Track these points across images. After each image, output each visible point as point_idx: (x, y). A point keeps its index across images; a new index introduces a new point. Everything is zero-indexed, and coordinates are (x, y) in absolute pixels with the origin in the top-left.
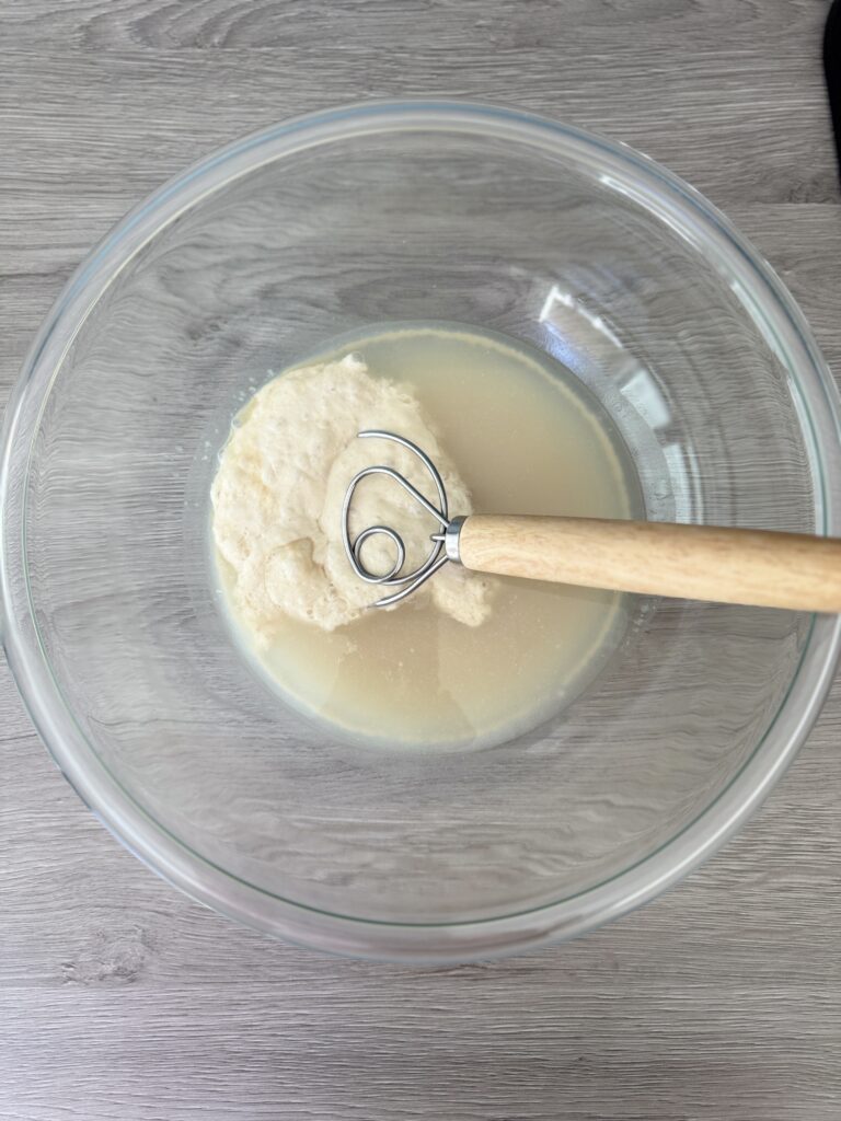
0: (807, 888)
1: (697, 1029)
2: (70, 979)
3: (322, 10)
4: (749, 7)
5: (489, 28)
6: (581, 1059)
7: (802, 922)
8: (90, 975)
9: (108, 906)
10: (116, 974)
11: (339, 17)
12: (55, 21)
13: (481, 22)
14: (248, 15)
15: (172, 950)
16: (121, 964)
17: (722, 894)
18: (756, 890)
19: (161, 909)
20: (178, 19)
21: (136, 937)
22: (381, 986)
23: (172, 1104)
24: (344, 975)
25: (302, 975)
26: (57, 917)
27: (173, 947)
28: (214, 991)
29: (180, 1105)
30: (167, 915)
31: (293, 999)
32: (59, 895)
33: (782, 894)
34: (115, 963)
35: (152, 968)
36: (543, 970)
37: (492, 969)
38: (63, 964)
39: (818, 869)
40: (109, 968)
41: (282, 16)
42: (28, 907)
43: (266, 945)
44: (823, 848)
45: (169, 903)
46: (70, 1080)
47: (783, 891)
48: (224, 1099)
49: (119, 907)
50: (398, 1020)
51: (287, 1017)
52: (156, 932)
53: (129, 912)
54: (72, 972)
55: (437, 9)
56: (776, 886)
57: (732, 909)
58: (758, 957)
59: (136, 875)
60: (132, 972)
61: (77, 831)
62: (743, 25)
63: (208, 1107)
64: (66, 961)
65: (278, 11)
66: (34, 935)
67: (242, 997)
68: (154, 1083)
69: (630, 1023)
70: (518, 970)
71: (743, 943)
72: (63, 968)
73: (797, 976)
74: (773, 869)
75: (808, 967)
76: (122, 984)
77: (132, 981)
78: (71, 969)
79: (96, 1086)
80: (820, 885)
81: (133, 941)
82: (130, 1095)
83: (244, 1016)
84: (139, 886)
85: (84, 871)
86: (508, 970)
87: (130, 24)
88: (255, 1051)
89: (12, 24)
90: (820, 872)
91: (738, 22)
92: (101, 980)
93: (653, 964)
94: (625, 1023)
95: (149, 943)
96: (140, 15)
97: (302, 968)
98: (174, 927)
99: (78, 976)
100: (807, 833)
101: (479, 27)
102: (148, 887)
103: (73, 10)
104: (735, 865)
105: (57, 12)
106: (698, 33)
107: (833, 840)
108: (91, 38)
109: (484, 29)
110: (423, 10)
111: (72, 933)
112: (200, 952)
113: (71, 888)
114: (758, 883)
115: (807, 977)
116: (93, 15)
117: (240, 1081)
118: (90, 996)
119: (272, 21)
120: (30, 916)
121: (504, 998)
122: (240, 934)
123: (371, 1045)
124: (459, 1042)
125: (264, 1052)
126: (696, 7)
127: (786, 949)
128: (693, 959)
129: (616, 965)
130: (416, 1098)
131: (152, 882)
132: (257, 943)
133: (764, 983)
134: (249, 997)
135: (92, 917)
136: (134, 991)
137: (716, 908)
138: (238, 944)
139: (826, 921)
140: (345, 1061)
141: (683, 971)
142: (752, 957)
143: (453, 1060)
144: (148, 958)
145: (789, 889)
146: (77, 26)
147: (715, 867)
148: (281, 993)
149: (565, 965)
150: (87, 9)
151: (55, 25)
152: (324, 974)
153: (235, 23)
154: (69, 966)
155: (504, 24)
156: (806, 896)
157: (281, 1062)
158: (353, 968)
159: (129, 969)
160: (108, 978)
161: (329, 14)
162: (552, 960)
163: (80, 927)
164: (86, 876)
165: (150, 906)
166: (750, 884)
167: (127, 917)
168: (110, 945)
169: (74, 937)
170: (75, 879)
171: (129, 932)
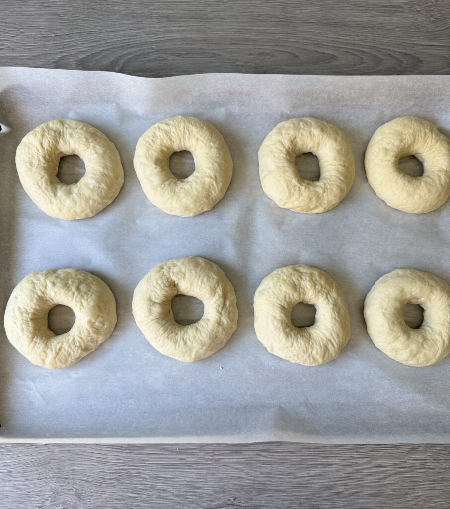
0: (390, 465)
3: (166, 56)
4: (359, 58)
5: (242, 66)
7: (387, 482)
9: (59, 477)
11: (173, 60)
12: (42, 58)
13: (239, 63)
14: (132, 58)
15: (90, 499)
16: (65, 506)
17: (350, 469)
18: (365, 466)
19: (85, 479)
20: (100, 58)
21: (73, 492)
26: (35, 483)
27: (90, 497)
30: (88, 481)
32: (36, 472)
34: (62, 506)
35: (80, 507)
36: (266, 506)
38: (37, 507)
39: (394, 456)
41: (147, 58)
42: (20, 479)
43: (135, 495)
45: (89, 476)
47: (378, 467)
49: (65, 478)
52: (82, 490)
53: (70, 480)
55: (218, 57)
56: (375, 464)
57: (354, 475)
58: (367, 499)
59: (73, 462)
62: (357, 66)
64: (38, 505)
65: (146, 56)
66: (23, 492)
70: (255, 506)
71: (360, 492)
74: (374, 457)
75: (390, 503)
80: (395, 464)
81: (71, 494)
84: (73, 468)
85: (48, 461)
86: (250, 506)
87: (76, 61)
89: (21, 59)
90: (395, 458)
91: (355, 65)
93: (317, 503)
95: (79, 495)
96: (81, 56)
98: (91, 487)
101: (238, 65)
102: (79, 468)
103: (50, 53)
104: (355, 455)
105: (43, 54)
106: (337, 70)
109: (240, 66)
110: (212, 57)
111: (41, 491)
112: (103, 500)
113: (41, 469)
114: (366, 463)
116: (59, 56)
119: (143, 61)
120: (22, 483)
122: (122, 490)
126: (336, 58)
127: (379, 495)
129: (301, 503)
131: (81, 466)
132: (131, 495)
135: (52, 483)
137: (347, 475)
138: (122, 495)
139: (398, 481)
141: (332, 506)
142: (364, 499)
144: (78, 503)
145: (381, 466)
146: (52, 61)
147: (346, 456)
149: (276, 504)
150: (57, 53)
151: (42, 60)
153: (125, 61)
154: (40, 507)
155: (249, 64)
156: (389, 469)
161: (169, 58)
162: (271, 501)
163: (46, 488)
164: (49, 463)
165: (80, 477)
166: (363, 464)
167: (68, 483)
168: (60, 497)
169: (42, 493)
170: (44, 465)
171: (69, 490)
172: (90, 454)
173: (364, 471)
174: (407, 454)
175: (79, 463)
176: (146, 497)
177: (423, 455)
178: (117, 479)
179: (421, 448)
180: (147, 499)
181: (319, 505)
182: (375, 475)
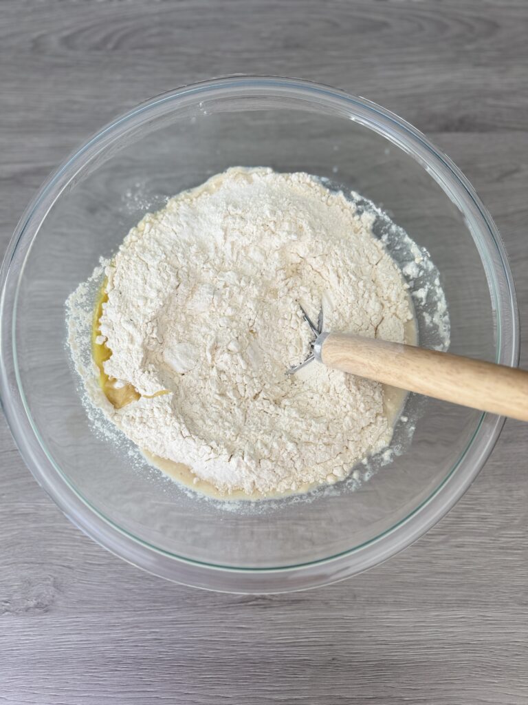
0: (474, 545)
1: (407, 638)
2: (7, 611)
6: (333, 659)
7: (472, 567)
8: (19, 607)
9: (32, 563)
10: (36, 607)
15: (72, 591)
16: (40, 601)
17: (420, 550)
18: (441, 547)
19: (66, 564)
21: (50, 582)
22: (205, 613)
23: (70, 693)
24: (182, 606)
25: (154, 606)
27: (73, 589)
28: (99, 617)
29: (75, 694)
30: (69, 567)
31: (150, 621)
33: (458, 549)
34: (36, 600)
35: (60, 603)
36: (308, 600)
37: (276, 601)
38: (3, 601)
39: (481, 533)
40: (32, 603)
43: (132, 586)
44: (483, 519)
45: (71, 560)
46: (4, 678)
47: (459, 547)
48: (104, 689)
49: (39, 563)
50: (216, 634)
51: (145, 634)
52: (62, 579)
53: (46, 566)
54: (8, 606)
56: (455, 544)
57: (426, 559)
58: (444, 590)
59: (50, 542)
60: (46, 606)
61: (15, 515)
63: (93, 695)
64: (5, 599)
67: (117, 621)
68: (59, 679)
69: (365, 635)
70: (292, 601)
71: (435, 581)
72: (3, 603)
73: (469, 602)
74: (452, 533)
75: (477, 596)
76: (40, 614)
77: (46, 611)
78: (8, 604)
79: (21, 682)
80: (482, 543)
81: (48, 585)
82: (43, 688)
83: (117, 634)
85: (18, 540)
86: (286, 601)
87: (59, 39)
88: (124, 657)
90: (481, 535)
92: (26, 611)
93: (378, 596)
94: (361, 635)
95: (57, 586)
97: (154, 602)
98: (74, 576)
99: (12, 609)
100: (473, 510)
102: (58, 550)
103: (26, 32)
107: (489, 514)
108: (37, 46)
111: (9, 581)
112: (90, 592)
113: (9, 551)
114: (442, 542)
115: (476, 603)
116: (38, 34)
117: (114, 677)
118: (19, 622)
121: (283, 619)
123: (199, 652)
124: (255, 649)
125: (129, 657)
127: (462, 585)
128: (403, 592)
129: (355, 597)
130: (226, 687)
131: (61, 547)
132: (127, 586)
133: (449, 607)
134: (120, 621)
135: (22, 570)
136: (48, 619)
137: (417, 559)
138: (114, 586)
139: (487, 566)
140: (182, 663)
141: (398, 600)
142: (441, 590)
143: (252, 661)
144: (57, 596)
145: (462, 546)
146: (29, 40)
148: (141, 618)
149: (322, 597)
150: (35, 30)
151: (16, 40)
152: (168, 605)
153: (120, 38)
154: (7, 602)
155: (276, 36)
156: (473, 550)
157: (141, 664)
158: (188, 601)
159: (45, 603)
160: (32, 610)
162: (314, 594)
163: (14, 577)
164: (19, 543)
165: (58, 562)
166: (438, 543)
167: (44, 570)
168: (33, 588)
169: (10, 583)
170: (12, 546)
171: (45, 579)
172: (72, 532)
173: (439, 553)
174: (498, 529)
175: (59, 543)
176: (146, 589)
177: (521, 530)
178: (108, 564)
179: (517, 521)
180: (148, 591)
181: (380, 600)
182: (456, 558)
